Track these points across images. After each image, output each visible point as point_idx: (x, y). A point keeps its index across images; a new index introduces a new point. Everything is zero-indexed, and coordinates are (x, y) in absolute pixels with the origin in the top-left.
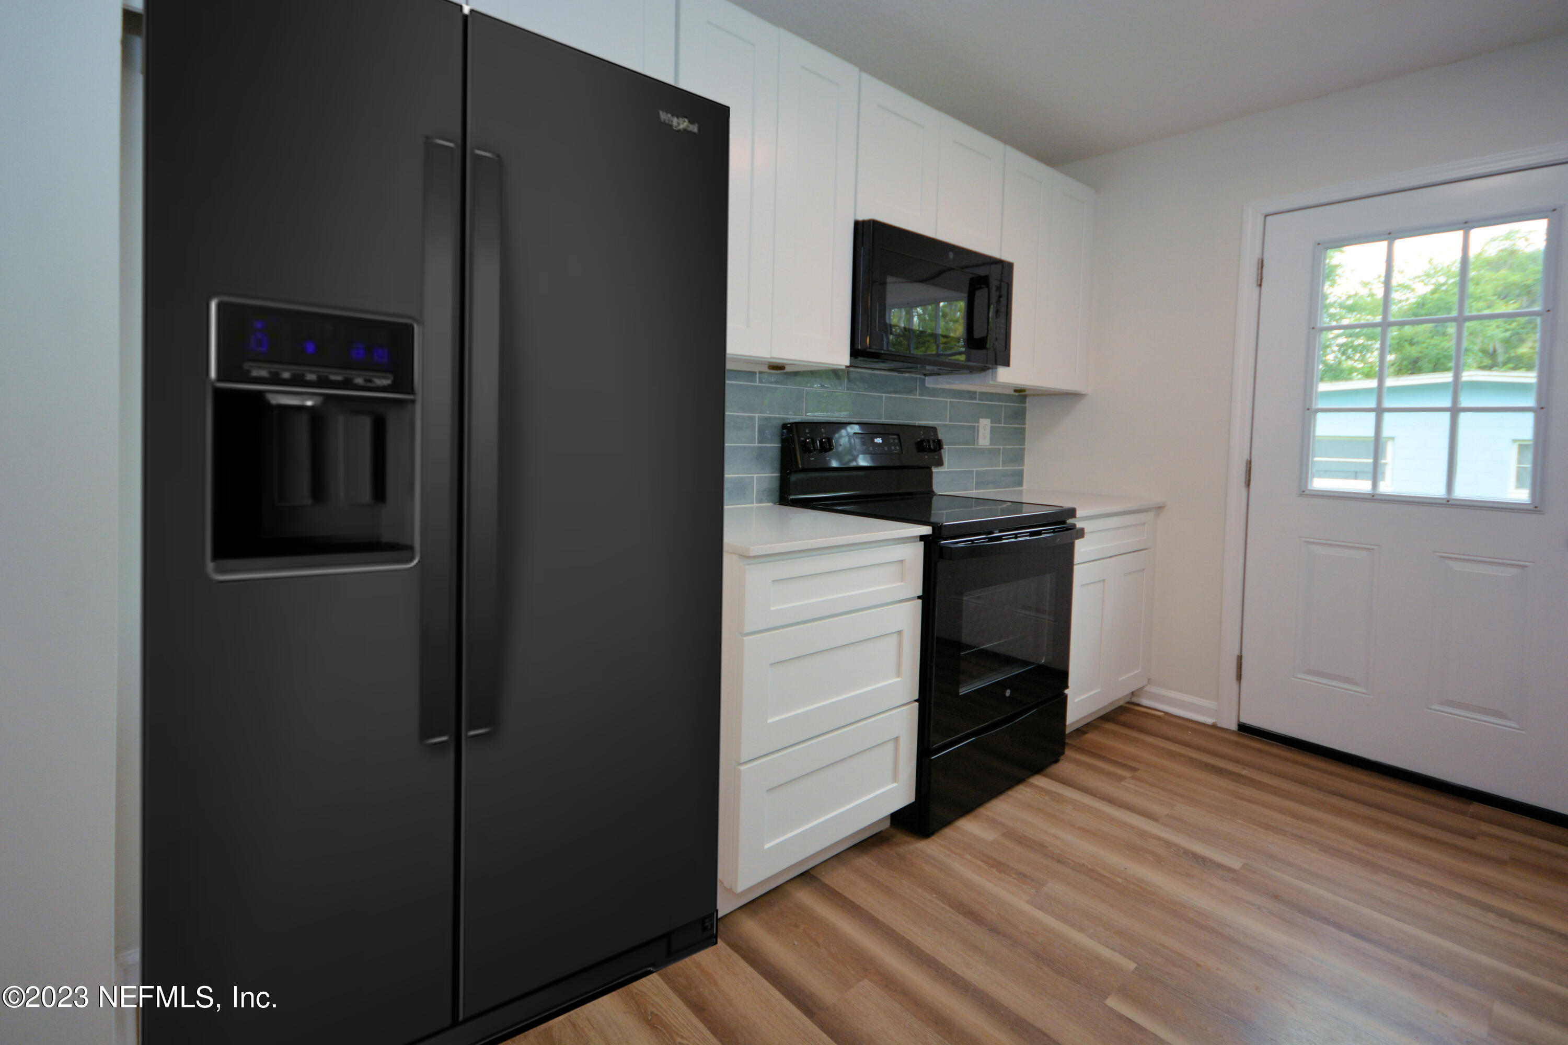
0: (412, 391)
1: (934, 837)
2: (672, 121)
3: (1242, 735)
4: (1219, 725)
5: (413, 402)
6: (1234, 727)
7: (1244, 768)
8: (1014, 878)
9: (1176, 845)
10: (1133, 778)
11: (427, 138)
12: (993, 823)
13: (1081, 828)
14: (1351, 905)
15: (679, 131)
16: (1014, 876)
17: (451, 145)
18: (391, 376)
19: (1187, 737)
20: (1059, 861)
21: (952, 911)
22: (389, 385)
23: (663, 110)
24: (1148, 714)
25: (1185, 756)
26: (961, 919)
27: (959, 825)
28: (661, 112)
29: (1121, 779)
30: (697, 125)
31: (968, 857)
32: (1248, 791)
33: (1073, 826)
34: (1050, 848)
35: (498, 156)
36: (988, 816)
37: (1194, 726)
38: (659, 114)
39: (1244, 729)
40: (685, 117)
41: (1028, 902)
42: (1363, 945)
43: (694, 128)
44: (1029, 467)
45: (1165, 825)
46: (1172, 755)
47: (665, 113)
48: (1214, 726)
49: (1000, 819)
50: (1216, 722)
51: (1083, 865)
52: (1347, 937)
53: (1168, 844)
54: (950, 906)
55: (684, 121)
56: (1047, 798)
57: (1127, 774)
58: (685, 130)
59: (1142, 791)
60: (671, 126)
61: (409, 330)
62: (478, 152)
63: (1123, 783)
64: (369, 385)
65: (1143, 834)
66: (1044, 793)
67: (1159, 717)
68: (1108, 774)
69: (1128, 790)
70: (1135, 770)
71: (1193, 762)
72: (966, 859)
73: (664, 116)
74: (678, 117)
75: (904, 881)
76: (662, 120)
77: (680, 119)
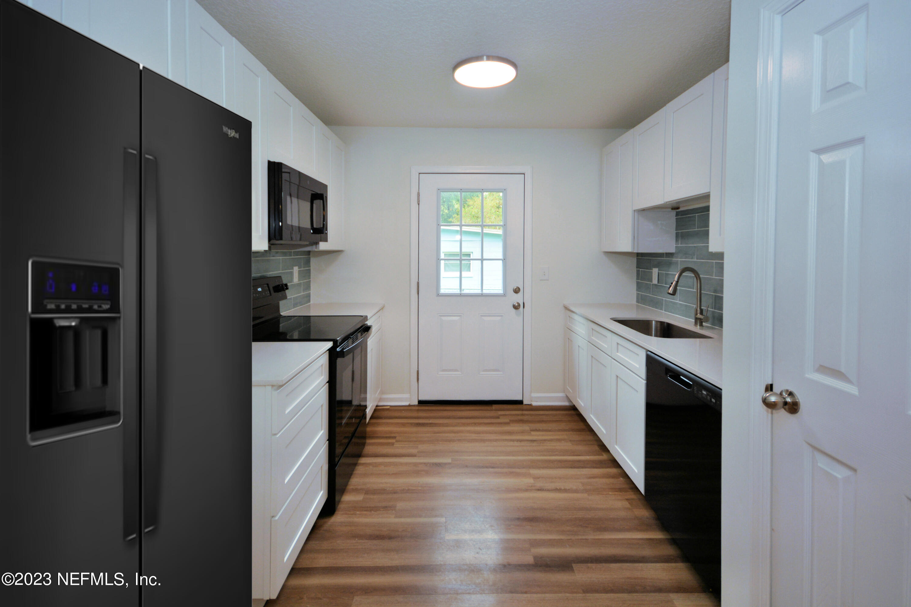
0: (119, 312)
1: (336, 512)
2: (228, 132)
3: (422, 405)
4: (411, 404)
5: (119, 318)
6: (416, 403)
7: (429, 420)
8: (383, 511)
9: (428, 463)
10: (397, 441)
11: (125, 148)
12: (357, 491)
13: (393, 474)
14: (486, 458)
15: (231, 137)
16: (382, 510)
17: (135, 152)
18: (109, 302)
19: (404, 414)
20: (395, 493)
21: (369, 541)
22: (109, 309)
23: (224, 126)
24: (383, 409)
25: (408, 423)
26: (375, 542)
27: (343, 500)
28: (223, 126)
29: (393, 444)
30: (238, 133)
31: (358, 512)
32: (436, 429)
33: (389, 474)
34: (388, 489)
35: (155, 158)
36: (353, 489)
37: (402, 408)
38: (222, 128)
39: (421, 403)
40: (234, 129)
41: (395, 517)
42: (496, 470)
43: (237, 136)
44: (312, 291)
45: (419, 457)
46: (404, 425)
47: (225, 127)
48: (410, 406)
49: (359, 487)
50: (409, 404)
51: (404, 489)
52: (491, 470)
53: (426, 464)
54: (366, 539)
55: (233, 132)
56: (371, 467)
57: (393, 441)
58: (233, 137)
59: (403, 446)
60: (228, 135)
61: (117, 270)
62: (147, 156)
63: (394, 446)
64: (100, 309)
65: (415, 464)
66: (368, 466)
67: (388, 409)
68: (388, 444)
69: (398, 448)
70: (395, 437)
71: (412, 425)
72: (358, 514)
73: (225, 129)
74: (230, 130)
75: (338, 542)
76: (224, 131)
77: (232, 130)
